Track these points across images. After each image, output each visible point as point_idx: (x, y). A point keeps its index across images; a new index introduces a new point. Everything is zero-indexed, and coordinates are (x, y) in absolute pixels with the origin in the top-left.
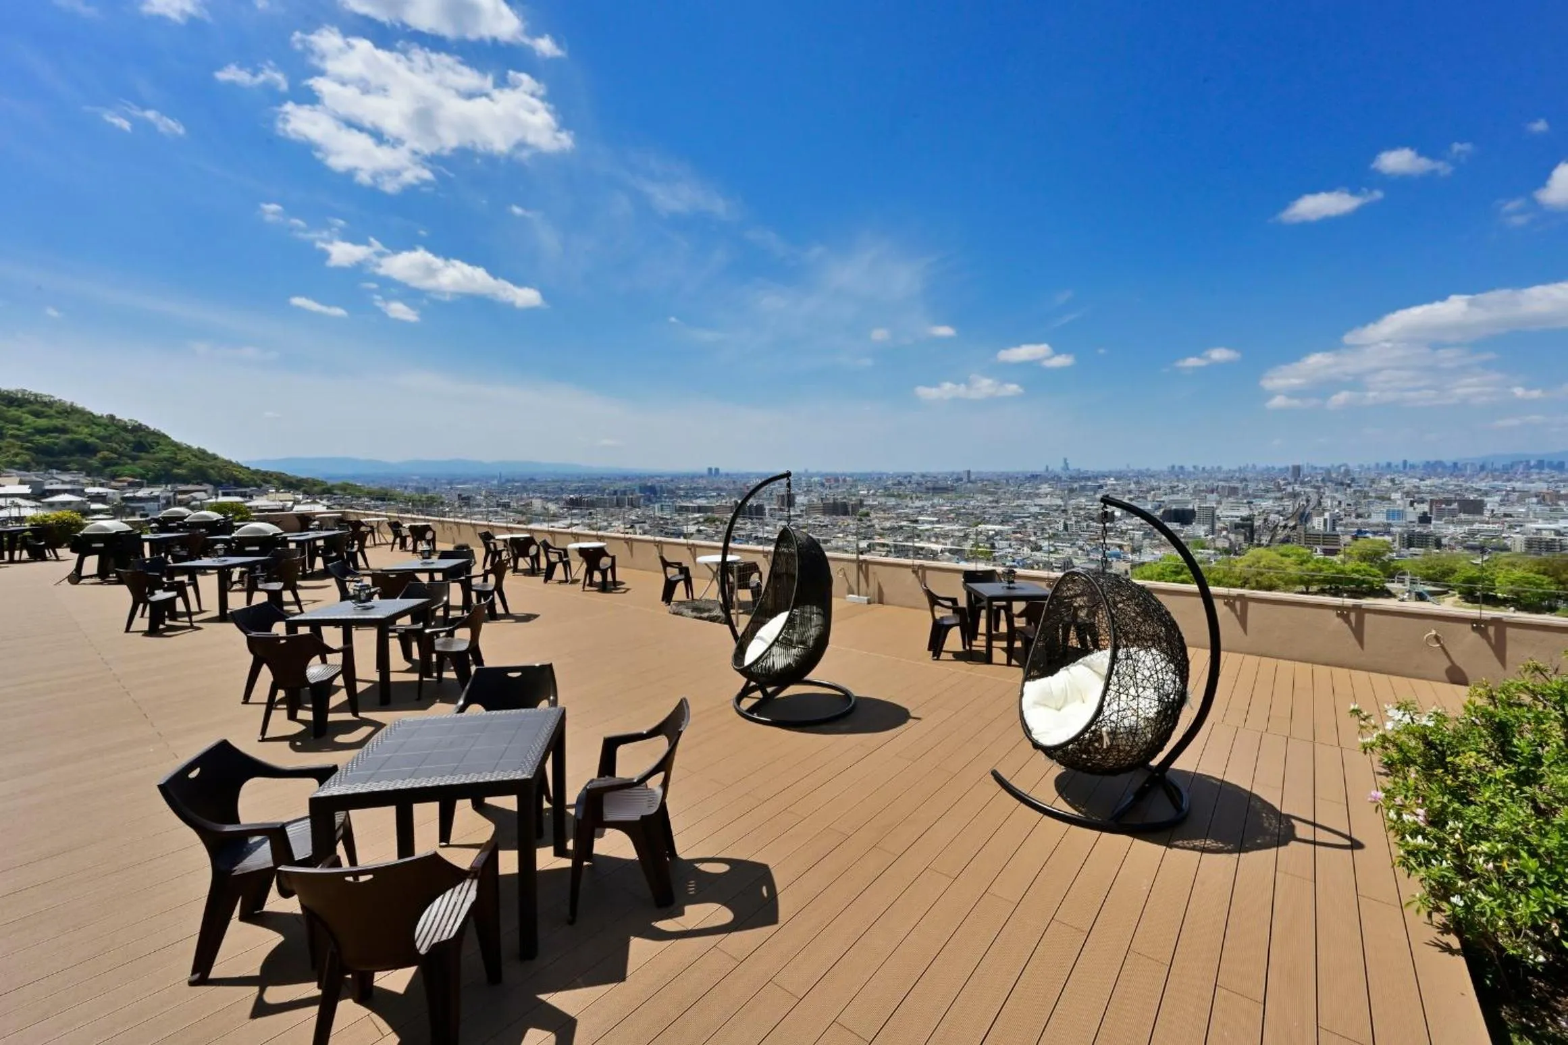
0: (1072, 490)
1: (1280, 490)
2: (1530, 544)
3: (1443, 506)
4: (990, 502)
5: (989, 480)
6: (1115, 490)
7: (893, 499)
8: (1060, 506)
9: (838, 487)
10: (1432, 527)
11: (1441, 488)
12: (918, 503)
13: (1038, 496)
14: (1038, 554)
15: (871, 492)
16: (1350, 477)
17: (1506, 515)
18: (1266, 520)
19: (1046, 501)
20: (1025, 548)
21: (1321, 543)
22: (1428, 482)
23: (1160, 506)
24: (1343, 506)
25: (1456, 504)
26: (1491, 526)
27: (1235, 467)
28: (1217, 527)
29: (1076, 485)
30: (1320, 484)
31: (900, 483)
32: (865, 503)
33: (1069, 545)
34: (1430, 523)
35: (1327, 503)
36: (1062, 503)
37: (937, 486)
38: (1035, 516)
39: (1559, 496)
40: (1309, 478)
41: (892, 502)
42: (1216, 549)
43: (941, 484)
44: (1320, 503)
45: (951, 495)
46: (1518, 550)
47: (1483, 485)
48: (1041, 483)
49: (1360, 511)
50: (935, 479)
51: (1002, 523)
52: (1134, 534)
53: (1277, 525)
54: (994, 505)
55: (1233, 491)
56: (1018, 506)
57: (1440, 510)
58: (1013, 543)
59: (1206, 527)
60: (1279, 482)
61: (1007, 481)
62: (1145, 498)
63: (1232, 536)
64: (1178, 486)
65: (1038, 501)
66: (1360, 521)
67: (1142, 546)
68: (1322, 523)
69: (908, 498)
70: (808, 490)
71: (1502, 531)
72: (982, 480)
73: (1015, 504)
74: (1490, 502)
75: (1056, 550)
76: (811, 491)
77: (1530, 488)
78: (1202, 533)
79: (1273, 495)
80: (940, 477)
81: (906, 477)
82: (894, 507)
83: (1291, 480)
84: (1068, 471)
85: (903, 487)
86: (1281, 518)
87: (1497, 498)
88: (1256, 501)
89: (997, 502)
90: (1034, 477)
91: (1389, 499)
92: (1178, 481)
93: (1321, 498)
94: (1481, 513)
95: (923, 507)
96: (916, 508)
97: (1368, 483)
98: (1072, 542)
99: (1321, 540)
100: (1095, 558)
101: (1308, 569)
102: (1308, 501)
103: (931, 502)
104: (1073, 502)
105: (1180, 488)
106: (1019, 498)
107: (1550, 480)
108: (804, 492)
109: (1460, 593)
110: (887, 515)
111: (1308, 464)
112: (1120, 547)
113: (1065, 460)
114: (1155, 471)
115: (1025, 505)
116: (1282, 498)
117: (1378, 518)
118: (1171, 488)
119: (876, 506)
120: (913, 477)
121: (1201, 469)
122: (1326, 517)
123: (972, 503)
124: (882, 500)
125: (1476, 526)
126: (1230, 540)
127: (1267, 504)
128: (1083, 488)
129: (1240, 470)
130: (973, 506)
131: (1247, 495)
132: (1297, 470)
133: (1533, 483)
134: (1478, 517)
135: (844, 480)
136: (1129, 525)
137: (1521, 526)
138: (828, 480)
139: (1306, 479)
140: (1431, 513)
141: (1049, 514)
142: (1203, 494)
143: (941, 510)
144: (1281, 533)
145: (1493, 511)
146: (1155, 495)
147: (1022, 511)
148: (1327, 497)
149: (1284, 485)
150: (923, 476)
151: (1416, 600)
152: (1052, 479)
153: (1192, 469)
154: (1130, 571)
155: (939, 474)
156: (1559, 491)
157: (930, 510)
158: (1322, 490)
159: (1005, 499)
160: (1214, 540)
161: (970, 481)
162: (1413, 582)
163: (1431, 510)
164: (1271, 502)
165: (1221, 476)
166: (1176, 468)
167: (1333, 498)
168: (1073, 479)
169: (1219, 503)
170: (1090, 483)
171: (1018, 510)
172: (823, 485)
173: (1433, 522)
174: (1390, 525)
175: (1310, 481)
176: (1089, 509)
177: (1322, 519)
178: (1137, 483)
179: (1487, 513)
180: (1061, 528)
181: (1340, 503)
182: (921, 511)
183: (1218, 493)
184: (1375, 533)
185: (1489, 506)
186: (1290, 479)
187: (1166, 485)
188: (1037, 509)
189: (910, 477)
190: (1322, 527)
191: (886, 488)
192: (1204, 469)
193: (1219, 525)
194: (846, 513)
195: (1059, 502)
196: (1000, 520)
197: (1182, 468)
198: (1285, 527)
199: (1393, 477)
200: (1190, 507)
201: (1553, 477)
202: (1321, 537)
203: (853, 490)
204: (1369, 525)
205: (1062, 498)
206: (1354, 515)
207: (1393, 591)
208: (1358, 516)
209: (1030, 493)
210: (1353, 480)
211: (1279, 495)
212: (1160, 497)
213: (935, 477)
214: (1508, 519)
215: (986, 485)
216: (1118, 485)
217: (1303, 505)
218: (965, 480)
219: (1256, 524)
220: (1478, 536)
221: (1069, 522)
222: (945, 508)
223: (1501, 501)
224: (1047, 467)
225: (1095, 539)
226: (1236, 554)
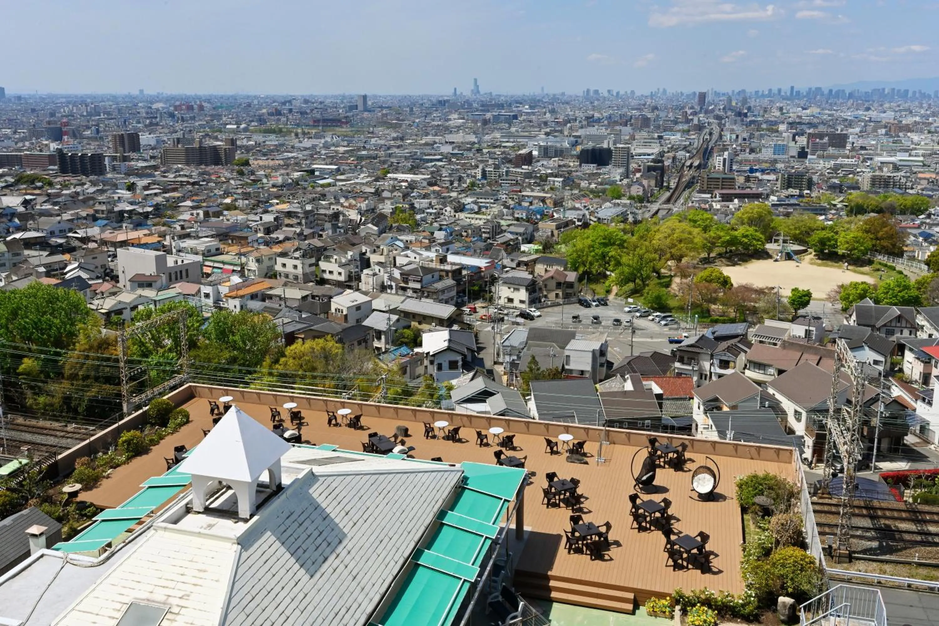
0: (485, 122)
1: (688, 121)
2: (874, 181)
3: (818, 140)
4: (394, 139)
5: (389, 108)
6: (530, 121)
7: (273, 137)
8: (474, 143)
9: (193, 118)
10: (807, 161)
11: (818, 117)
12: (307, 143)
13: (448, 130)
14: (462, 215)
15: (243, 126)
16: (746, 106)
17: (863, 148)
18: (674, 158)
19: (458, 138)
20: (448, 209)
21: (720, 186)
22: (808, 112)
23: (576, 142)
24: (740, 140)
25: (827, 138)
26: (850, 160)
27: (647, 93)
28: (631, 168)
29: (488, 115)
30: (721, 113)
31: (278, 113)
32: (239, 143)
33: (492, 201)
34: (806, 158)
35: (727, 136)
36: (476, 140)
37: (326, 116)
38: (447, 157)
39: (900, 127)
40: (713, 106)
41: (272, 140)
42: (631, 198)
43: (331, 114)
44: (721, 136)
45: (345, 129)
46: (865, 189)
47: (848, 115)
48: (451, 112)
49: (753, 145)
50: (322, 106)
51: (413, 170)
52: (554, 181)
53: (684, 165)
54: (399, 143)
55: (645, 122)
56: (426, 144)
57: (815, 144)
58: (434, 201)
59: (621, 170)
60: (686, 112)
61: (411, 110)
62: (561, 132)
63: (645, 182)
64: (593, 116)
65: (450, 138)
66: (752, 157)
67: (563, 198)
68: (722, 163)
69: (293, 134)
70: (151, 124)
71: (857, 166)
72: (381, 107)
73: (423, 142)
74: (852, 134)
75: (480, 208)
76: (157, 124)
77: (881, 118)
78: (618, 178)
79: (680, 127)
80: (328, 101)
81: (284, 103)
82: (278, 149)
83: (698, 108)
84: (478, 96)
85: (283, 119)
86: (688, 155)
87: (857, 130)
88: (666, 136)
89: (402, 139)
90: (442, 103)
91: (777, 131)
92: (593, 110)
93: (722, 130)
94: (844, 147)
95: (314, 147)
96: (306, 149)
97: (761, 112)
98: (495, 197)
99: (720, 183)
100: (520, 216)
101: (710, 237)
102: (711, 134)
103: (323, 141)
104: (487, 138)
105: (595, 118)
106: (427, 134)
107: (897, 109)
108: (146, 126)
109: (815, 251)
110: (271, 163)
111: (712, 89)
112: (543, 200)
113: (476, 80)
114: (571, 96)
115: (435, 143)
116: (689, 131)
117: (767, 154)
118: (587, 118)
119: (253, 147)
120: (294, 102)
121: (615, 94)
122: (725, 157)
123: (373, 141)
124: (259, 138)
125: (840, 161)
126: (644, 187)
127: (675, 138)
128: (496, 119)
129: (652, 96)
130: (375, 145)
131: (658, 127)
132: (702, 97)
133: (885, 112)
134: (841, 152)
135: (201, 108)
136: (549, 168)
137: (871, 159)
138: (176, 108)
139: (710, 108)
140: (808, 148)
141: (462, 154)
142: (618, 128)
143: (336, 152)
144: (688, 175)
145: (853, 143)
146: (571, 128)
147: (433, 152)
148: (727, 130)
149: (691, 114)
150: (306, 101)
151: (786, 260)
152: (462, 106)
153: (606, 94)
154: (556, 232)
155: (326, 97)
156: (901, 121)
157: (323, 152)
158: (723, 122)
159: (411, 135)
160: (629, 186)
161: (366, 110)
162: (785, 242)
163: (808, 142)
164: (678, 136)
165: (634, 103)
166: (591, 93)
167: (732, 131)
168: (486, 106)
169: (633, 138)
170: (503, 112)
171: (427, 150)
172: (172, 115)
173: (809, 157)
174: (775, 161)
175: (713, 111)
176: (505, 147)
177: (722, 158)
178: (553, 112)
179: (849, 147)
180: (479, 176)
181: (737, 137)
182: (313, 153)
183: (631, 125)
184: (763, 171)
185: (851, 140)
186: (696, 107)
187: (581, 115)
188: (447, 149)
189: (290, 102)
190: (721, 168)
191: (262, 120)
192: (618, 93)
193: (633, 166)
194: (217, 161)
195: (472, 138)
196: (409, 165)
197: (596, 92)
198: (691, 166)
199: (782, 105)
200: (605, 146)
201: (899, 106)
202: (721, 180)
203: (215, 122)
204: (759, 161)
205: (475, 133)
206: (748, 150)
207: (770, 252)
208: (752, 151)
209: (438, 125)
210: (749, 109)
211: (686, 127)
212: (577, 131)
213: (321, 103)
214: (863, 152)
215: (386, 115)
216: (533, 114)
217: (707, 139)
218: (360, 108)
219: (666, 163)
220: (840, 171)
221: (487, 169)
222: (342, 149)
223: (861, 132)
224: (455, 89)
225: (516, 191)
226: (648, 202)
